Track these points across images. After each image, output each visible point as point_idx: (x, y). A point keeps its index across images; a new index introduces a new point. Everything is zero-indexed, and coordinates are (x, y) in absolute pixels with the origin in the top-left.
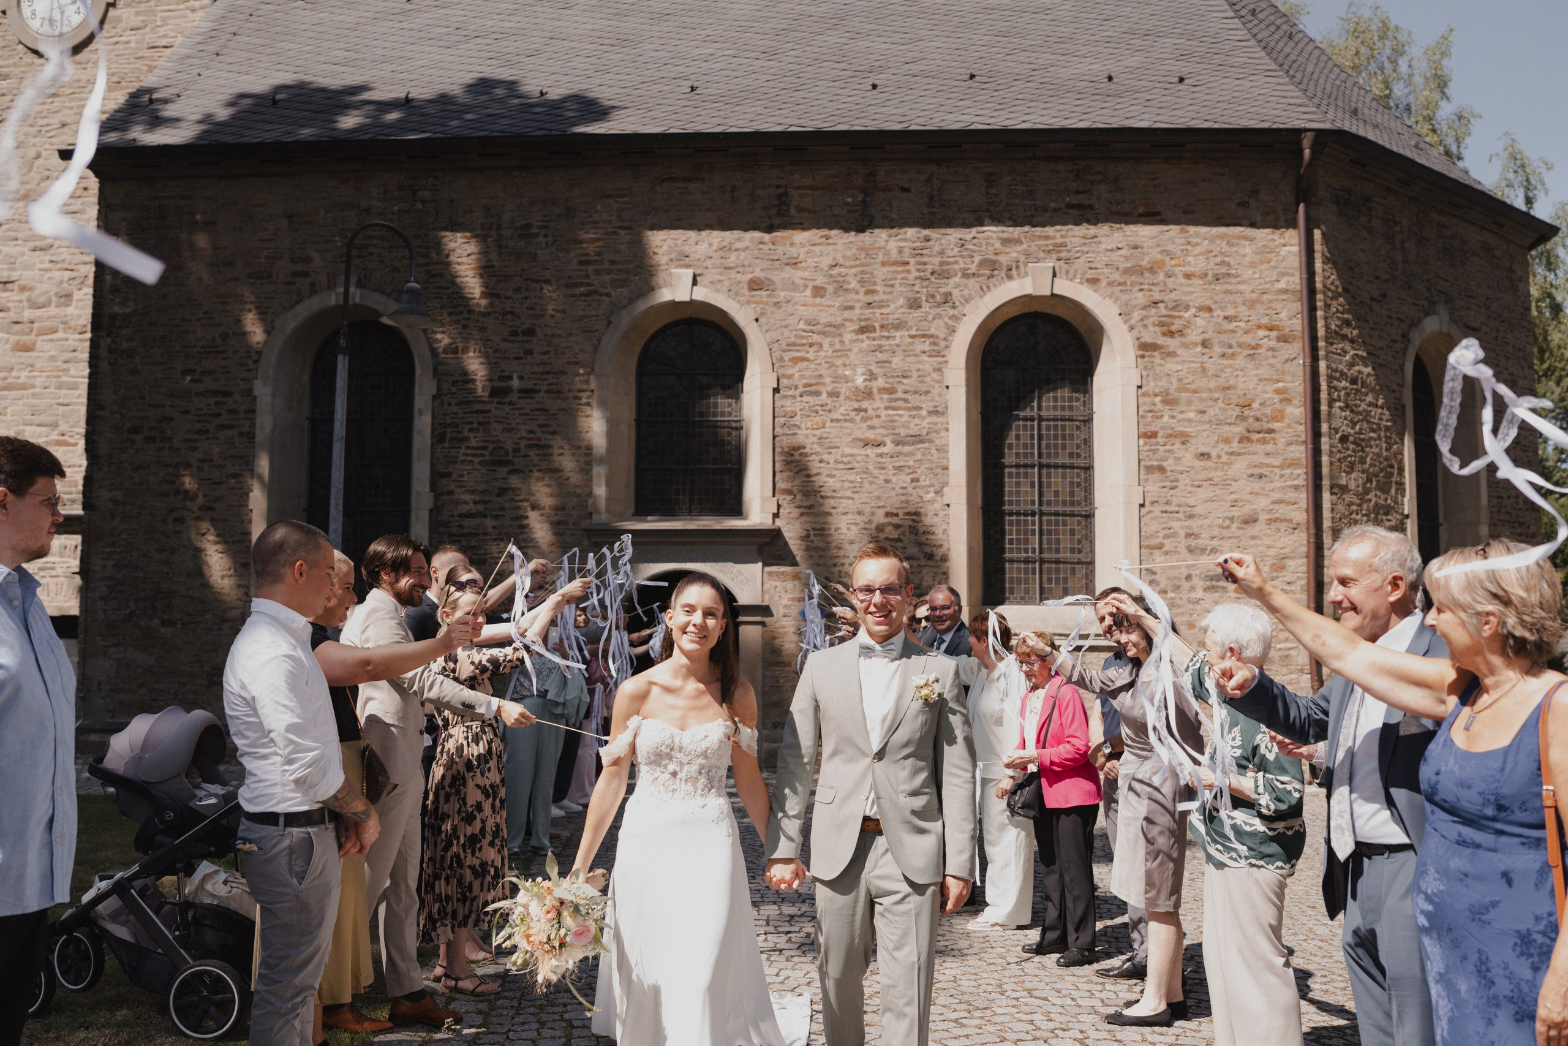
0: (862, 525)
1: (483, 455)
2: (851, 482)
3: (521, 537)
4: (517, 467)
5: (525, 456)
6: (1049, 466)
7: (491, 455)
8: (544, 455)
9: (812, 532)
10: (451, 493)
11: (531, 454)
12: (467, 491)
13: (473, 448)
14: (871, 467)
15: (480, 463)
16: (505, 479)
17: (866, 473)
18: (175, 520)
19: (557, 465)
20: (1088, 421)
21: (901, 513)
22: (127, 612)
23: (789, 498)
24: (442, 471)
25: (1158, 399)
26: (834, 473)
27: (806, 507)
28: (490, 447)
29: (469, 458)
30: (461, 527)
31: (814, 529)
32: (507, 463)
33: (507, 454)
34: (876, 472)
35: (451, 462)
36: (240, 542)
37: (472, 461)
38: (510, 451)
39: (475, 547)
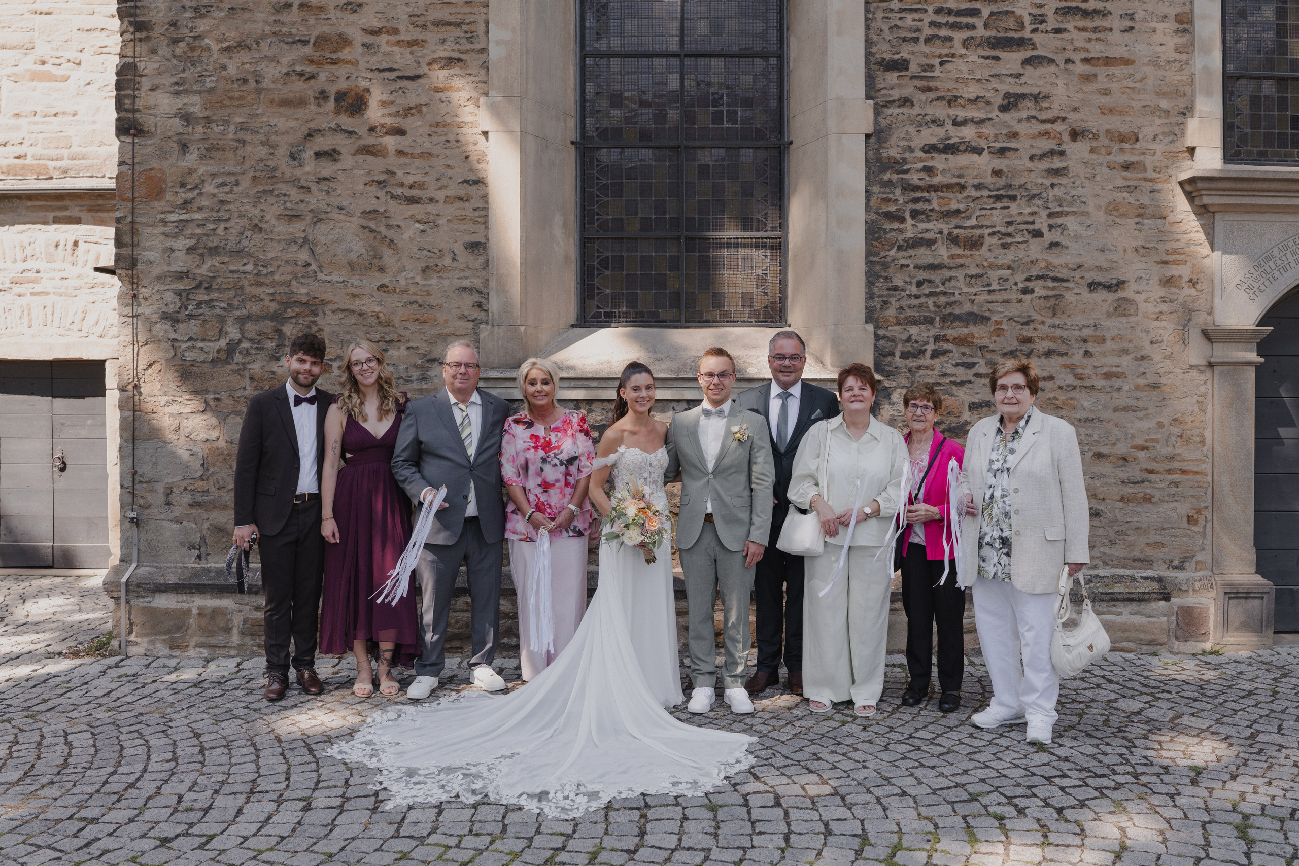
1: (973, 27)
3: (1051, 193)
4: (1040, 52)
5: (1058, 31)
7: (986, 26)
8: (1095, 30)
10: (906, 102)
11: (1069, 26)
12: (939, 99)
13: (950, 12)
15: (966, 43)
16: (1019, 76)
18: (318, 155)
19: (1119, 52)
22: (223, 343)
24: (888, 57)
28: (986, 13)
29: (944, 32)
30: (929, 170)
32: (1021, 43)
33: (1022, 26)
35: (904, 40)
36: (460, 199)
37: (950, 39)
38: (1027, 20)
39: (958, 211)
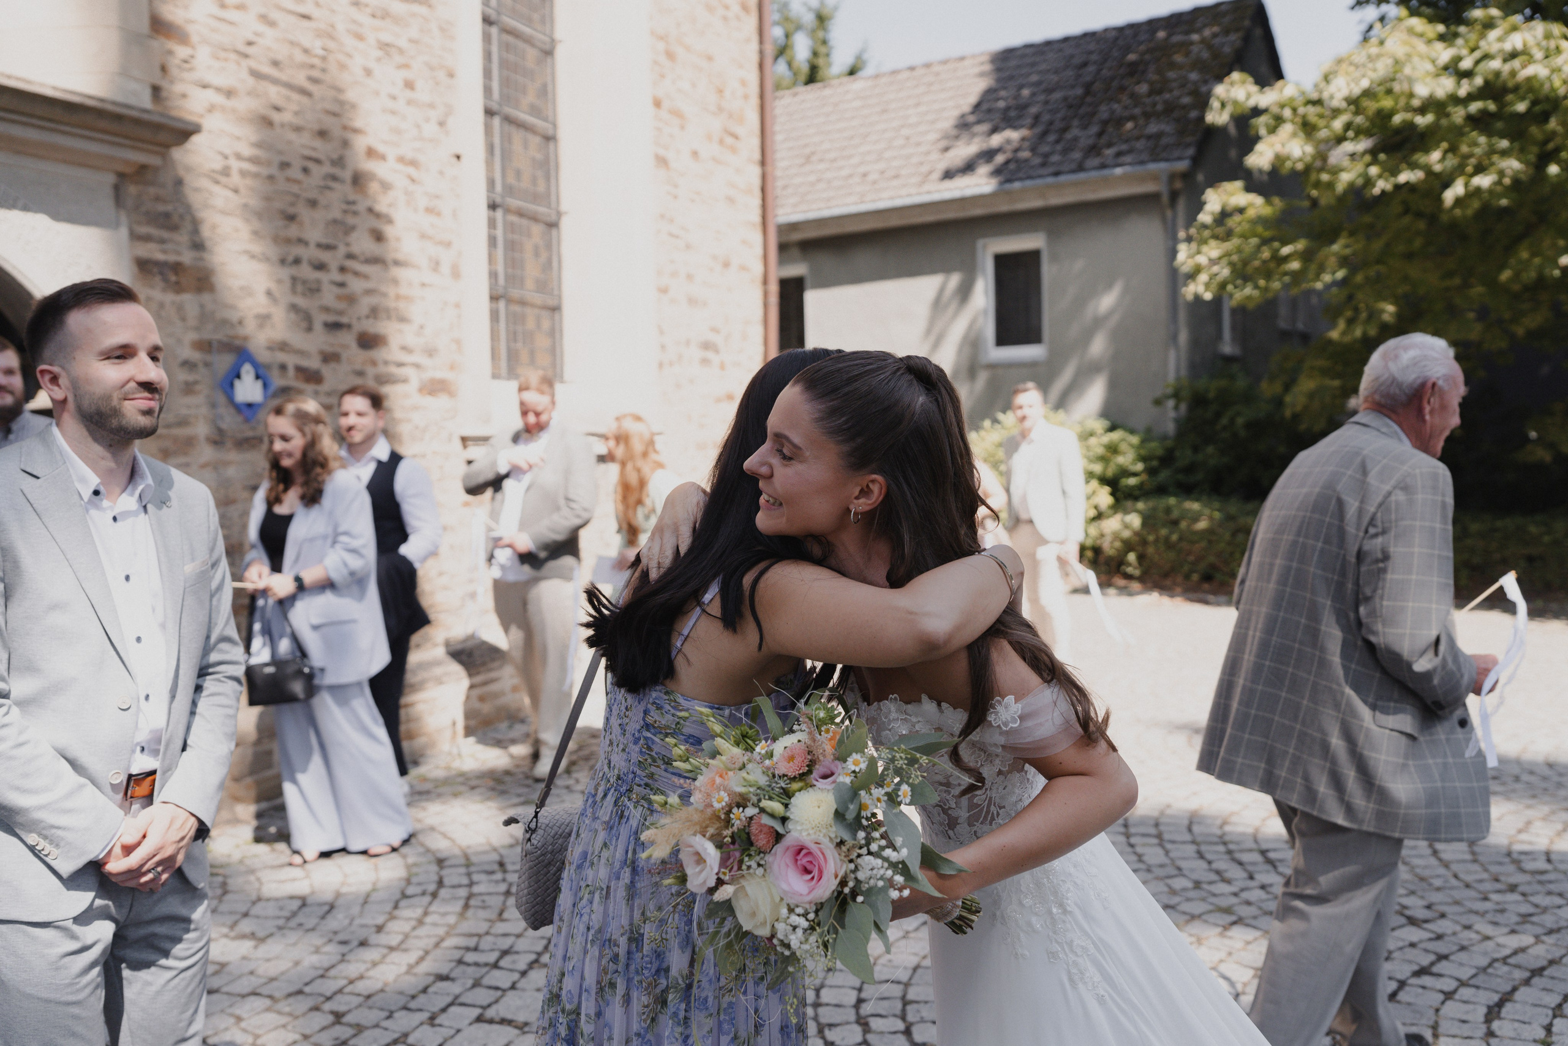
0: (327, 169)
2: (306, 51)
6: (508, 120)
9: (235, 165)
14: (341, 27)
17: (331, 37)
20: (549, 53)
21: (391, 153)
23: (181, 52)
25: (661, 46)
26: (275, 15)
27: (218, 90)
31: (239, 157)
34: (349, 42)
